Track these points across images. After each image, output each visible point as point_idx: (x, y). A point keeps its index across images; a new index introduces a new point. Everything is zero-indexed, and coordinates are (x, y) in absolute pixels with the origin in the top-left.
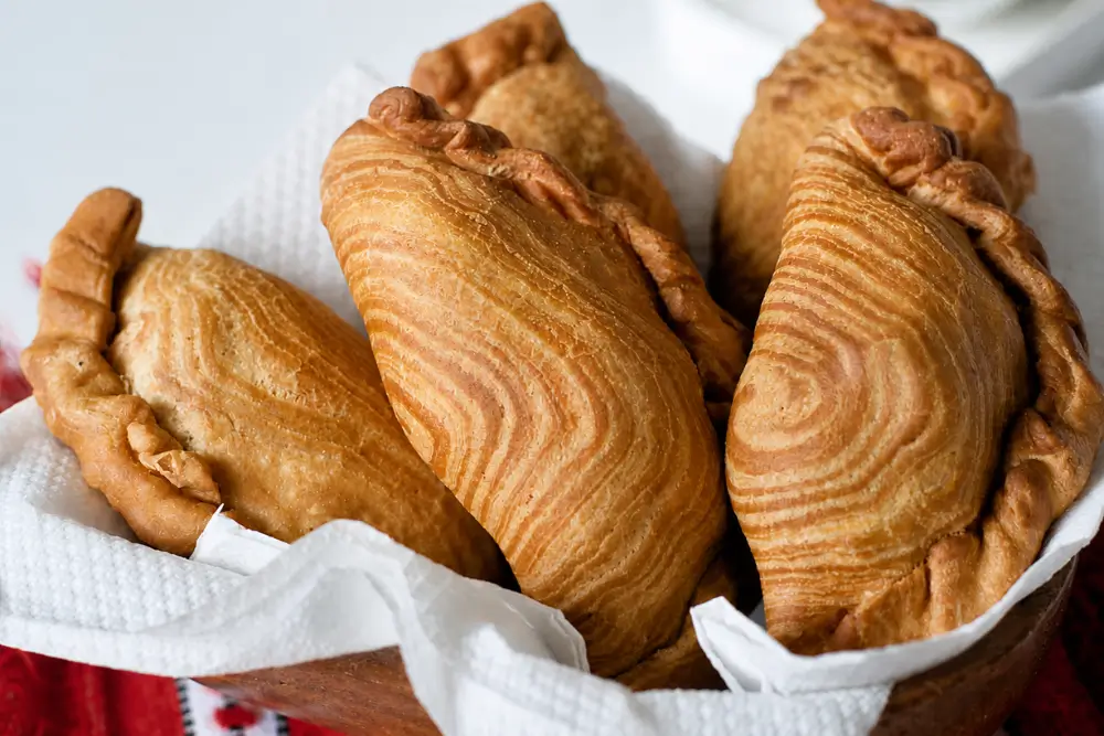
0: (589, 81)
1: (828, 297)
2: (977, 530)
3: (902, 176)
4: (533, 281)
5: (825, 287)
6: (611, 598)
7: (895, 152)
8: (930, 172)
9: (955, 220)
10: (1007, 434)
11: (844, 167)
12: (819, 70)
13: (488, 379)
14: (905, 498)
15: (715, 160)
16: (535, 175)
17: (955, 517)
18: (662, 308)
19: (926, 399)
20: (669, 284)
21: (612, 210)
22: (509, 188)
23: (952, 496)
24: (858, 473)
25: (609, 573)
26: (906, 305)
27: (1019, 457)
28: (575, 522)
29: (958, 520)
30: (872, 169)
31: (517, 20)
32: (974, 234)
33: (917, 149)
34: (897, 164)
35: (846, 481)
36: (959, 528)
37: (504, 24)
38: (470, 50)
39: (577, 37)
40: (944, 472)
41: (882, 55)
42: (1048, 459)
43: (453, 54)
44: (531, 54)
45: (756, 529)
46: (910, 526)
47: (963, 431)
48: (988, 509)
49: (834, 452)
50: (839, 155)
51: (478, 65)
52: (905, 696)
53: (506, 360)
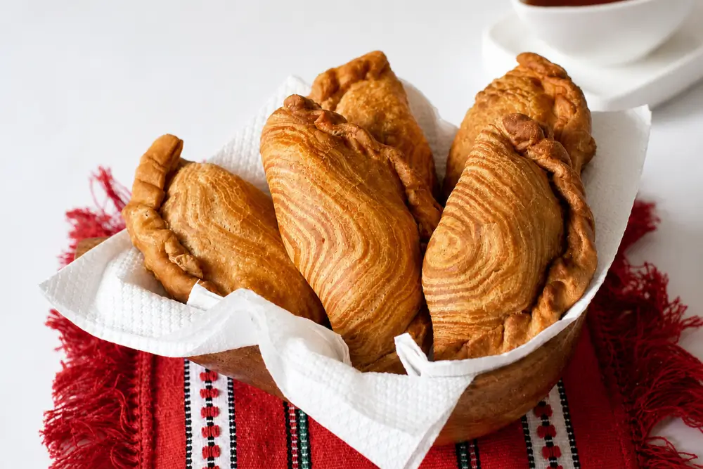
0: (397, 87)
1: (472, 202)
2: (528, 312)
3: (523, 145)
4: (343, 185)
5: (471, 197)
6: (364, 328)
7: (518, 135)
8: (533, 144)
9: (544, 169)
10: (546, 271)
11: (494, 140)
12: (503, 91)
13: (318, 226)
14: (494, 296)
16: (357, 136)
17: (517, 306)
18: (405, 198)
19: (505, 250)
20: (411, 187)
21: (389, 152)
23: (516, 295)
24: (474, 282)
25: (365, 317)
26: (505, 208)
27: (551, 280)
28: (350, 293)
29: (519, 306)
30: (508, 140)
31: (363, 59)
32: (550, 174)
33: (527, 135)
34: (519, 140)
35: (468, 285)
36: (519, 311)
37: (359, 61)
38: (341, 73)
39: (394, 67)
40: (512, 285)
41: (537, 84)
42: (564, 281)
43: (332, 74)
44: (368, 75)
45: (431, 303)
46: (495, 308)
47: (522, 267)
48: (534, 303)
49: (464, 272)
50: (494, 134)
51: (343, 80)
52: (480, 382)
53: (326, 218)
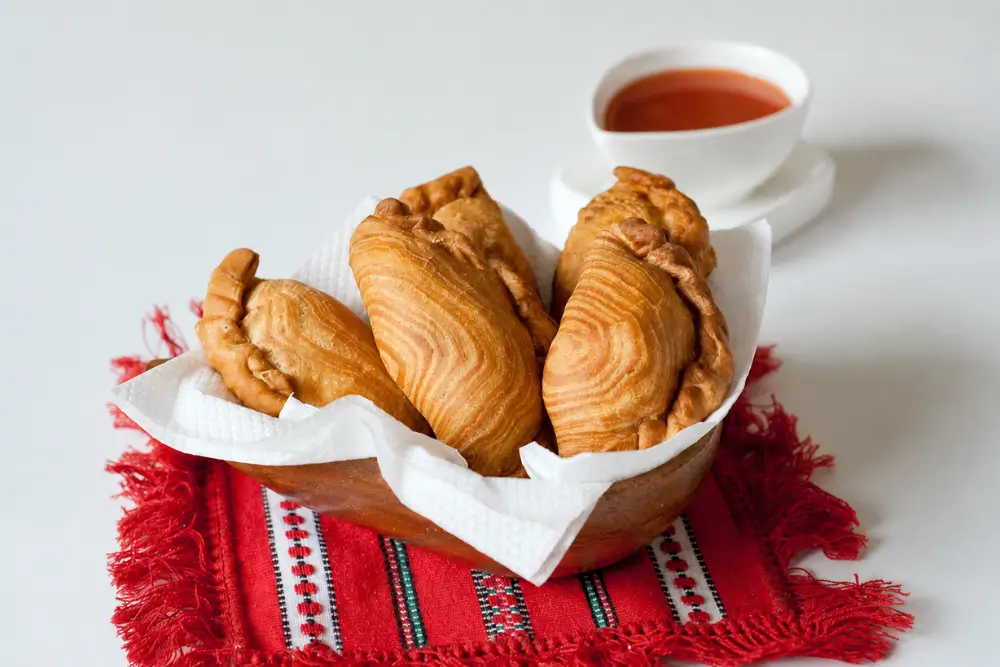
0: (492, 206)
1: (597, 304)
2: (664, 419)
3: (641, 251)
4: (450, 290)
5: (594, 298)
6: (485, 445)
7: (638, 239)
8: (655, 249)
9: (668, 274)
10: (681, 375)
11: (613, 246)
12: (610, 203)
13: (430, 340)
14: (627, 400)
15: (556, 249)
16: (456, 245)
17: (651, 412)
18: (516, 309)
19: (638, 351)
20: (521, 299)
21: (495, 264)
22: (442, 250)
23: (652, 399)
24: (605, 386)
25: (480, 434)
26: (634, 308)
27: (686, 385)
28: (466, 406)
29: (654, 412)
30: (626, 248)
31: (457, 175)
32: (675, 280)
33: (647, 239)
34: (640, 244)
35: (599, 389)
36: (653, 417)
37: (449, 176)
38: (431, 189)
40: (647, 388)
41: (644, 197)
42: (701, 386)
43: (423, 191)
44: (463, 192)
45: (555, 415)
46: (630, 414)
47: (657, 368)
48: (670, 408)
49: (594, 375)
50: (611, 240)
51: (434, 197)
53: (436, 327)
